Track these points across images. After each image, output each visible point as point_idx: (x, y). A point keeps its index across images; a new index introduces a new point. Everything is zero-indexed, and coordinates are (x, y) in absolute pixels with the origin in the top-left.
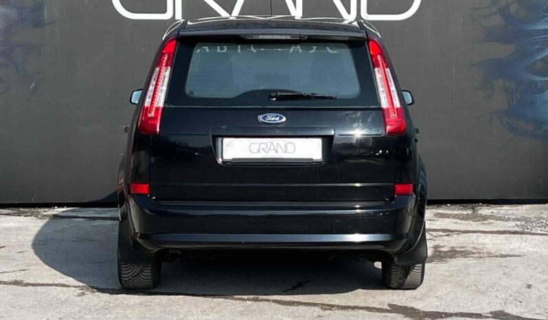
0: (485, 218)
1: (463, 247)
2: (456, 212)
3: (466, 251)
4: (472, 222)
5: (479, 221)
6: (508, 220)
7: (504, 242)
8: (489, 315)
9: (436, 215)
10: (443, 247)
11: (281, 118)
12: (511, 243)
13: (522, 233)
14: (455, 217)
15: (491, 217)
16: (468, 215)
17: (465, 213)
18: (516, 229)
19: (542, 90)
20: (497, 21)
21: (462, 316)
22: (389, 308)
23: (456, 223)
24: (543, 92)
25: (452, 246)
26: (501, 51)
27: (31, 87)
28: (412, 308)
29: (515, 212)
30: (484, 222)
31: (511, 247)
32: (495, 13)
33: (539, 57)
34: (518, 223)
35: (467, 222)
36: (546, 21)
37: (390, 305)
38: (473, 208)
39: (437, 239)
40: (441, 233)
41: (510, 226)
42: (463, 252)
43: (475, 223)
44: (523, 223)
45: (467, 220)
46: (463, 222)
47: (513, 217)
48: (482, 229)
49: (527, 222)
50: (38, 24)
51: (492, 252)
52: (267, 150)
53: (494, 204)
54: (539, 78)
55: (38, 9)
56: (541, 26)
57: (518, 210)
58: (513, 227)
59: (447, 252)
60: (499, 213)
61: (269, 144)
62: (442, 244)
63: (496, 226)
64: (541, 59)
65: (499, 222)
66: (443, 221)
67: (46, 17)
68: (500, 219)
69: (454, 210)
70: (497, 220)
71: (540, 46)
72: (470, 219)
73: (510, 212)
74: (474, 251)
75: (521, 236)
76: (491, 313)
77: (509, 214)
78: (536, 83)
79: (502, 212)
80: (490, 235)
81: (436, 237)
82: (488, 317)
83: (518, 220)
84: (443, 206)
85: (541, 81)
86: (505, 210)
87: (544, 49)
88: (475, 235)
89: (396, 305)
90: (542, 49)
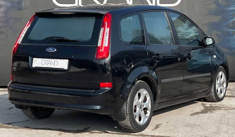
11: (54, 50)
19: (232, 35)
20: (214, 6)
24: (233, 36)
26: (216, 19)
32: (213, 3)
33: (231, 21)
36: (234, 6)
50: (20, 9)
51: (229, 107)
52: (47, 64)
54: (231, 30)
55: (20, 2)
56: (232, 8)
59: (209, 107)
61: (49, 61)
64: (232, 22)
67: (23, 6)
71: (231, 17)
74: (221, 106)
78: (230, 32)
85: (232, 31)
87: (233, 18)
90: (232, 18)
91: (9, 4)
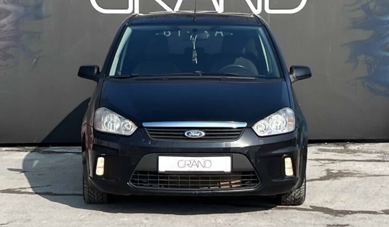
0: (354, 152)
1: (347, 170)
2: (333, 148)
3: (349, 173)
4: (346, 154)
5: (351, 153)
6: (371, 153)
7: (373, 167)
8: (382, 212)
9: (319, 150)
10: (333, 170)
12: (379, 168)
13: (384, 161)
14: (333, 151)
15: (359, 151)
16: (341, 149)
17: (339, 148)
18: (378, 159)
20: (360, 14)
21: (363, 213)
22: (311, 208)
23: (335, 155)
25: (339, 169)
26: (363, 35)
27: (34, 62)
28: (327, 208)
29: (374, 148)
30: (355, 154)
31: (380, 170)
32: (360, 9)
34: (379, 155)
35: (342, 154)
37: (311, 206)
38: (344, 146)
39: (326, 165)
40: (327, 162)
41: (374, 156)
42: (347, 173)
43: (348, 155)
44: (382, 155)
45: (342, 153)
46: (340, 154)
47: (374, 151)
48: (355, 159)
49: (385, 154)
50: (39, 17)
51: (368, 173)
53: (357, 143)
55: (38, 6)
57: (375, 146)
58: (375, 157)
59: (337, 173)
60: (363, 149)
62: (331, 168)
63: (364, 157)
65: (365, 154)
66: (326, 154)
67: (44, 12)
68: (365, 152)
69: (331, 146)
70: (364, 153)
72: (344, 152)
73: (371, 148)
74: (355, 173)
75: (384, 163)
76: (383, 211)
77: (370, 149)
79: (365, 148)
80: (362, 163)
81: (325, 164)
82: (382, 214)
83: (378, 153)
84: (322, 144)
86: (366, 146)
88: (352, 162)
89: (316, 207)
91: (21, 10)
